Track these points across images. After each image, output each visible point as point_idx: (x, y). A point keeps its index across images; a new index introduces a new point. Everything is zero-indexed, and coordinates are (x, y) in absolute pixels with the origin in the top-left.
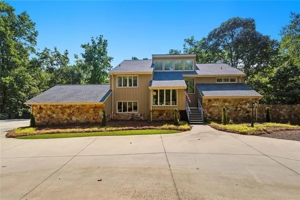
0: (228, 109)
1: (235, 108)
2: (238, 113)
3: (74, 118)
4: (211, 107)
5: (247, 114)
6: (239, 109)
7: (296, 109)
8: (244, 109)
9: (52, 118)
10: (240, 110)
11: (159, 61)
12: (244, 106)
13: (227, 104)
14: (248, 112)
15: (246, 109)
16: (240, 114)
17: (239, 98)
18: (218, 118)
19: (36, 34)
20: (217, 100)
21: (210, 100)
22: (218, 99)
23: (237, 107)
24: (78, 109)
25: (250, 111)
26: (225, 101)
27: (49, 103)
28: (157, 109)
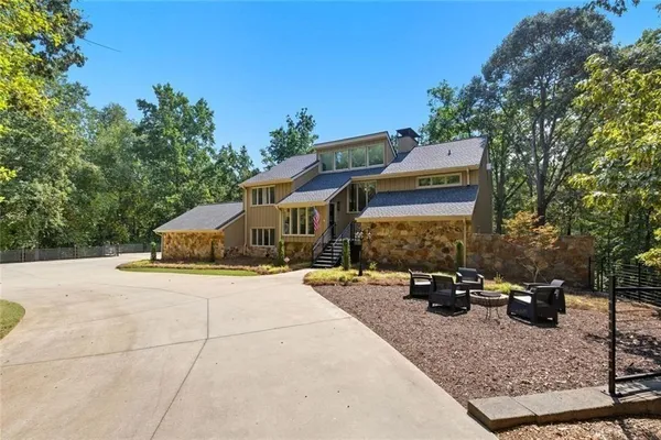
0: (406, 243)
1: (419, 242)
2: (426, 252)
3: (196, 252)
4: (375, 238)
5: (445, 255)
6: (427, 243)
7: (570, 247)
8: (439, 244)
9: (178, 250)
10: (430, 246)
11: (327, 154)
12: (437, 238)
13: (404, 233)
14: (446, 250)
15: (443, 245)
16: (431, 254)
17: (429, 220)
18: (389, 260)
19: (212, 128)
20: (385, 224)
21: (373, 226)
22: (388, 223)
23: (424, 240)
24: (200, 238)
25: (452, 249)
26: (401, 226)
27: (176, 231)
28: (292, 240)
